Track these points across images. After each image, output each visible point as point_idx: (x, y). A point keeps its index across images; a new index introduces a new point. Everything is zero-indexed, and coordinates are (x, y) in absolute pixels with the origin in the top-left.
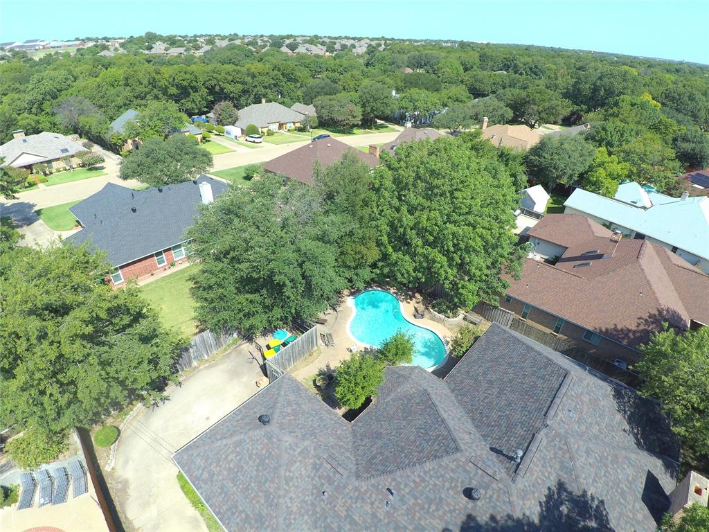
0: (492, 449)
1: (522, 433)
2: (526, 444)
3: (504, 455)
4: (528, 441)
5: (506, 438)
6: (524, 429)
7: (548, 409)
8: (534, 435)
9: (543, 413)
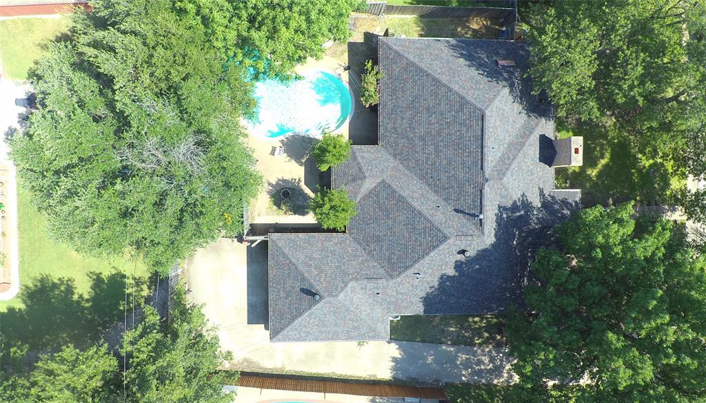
0: (456, 211)
1: (472, 190)
2: (479, 201)
3: (467, 214)
4: (479, 197)
5: (462, 198)
6: (472, 186)
7: (482, 162)
8: (481, 191)
9: (479, 167)
